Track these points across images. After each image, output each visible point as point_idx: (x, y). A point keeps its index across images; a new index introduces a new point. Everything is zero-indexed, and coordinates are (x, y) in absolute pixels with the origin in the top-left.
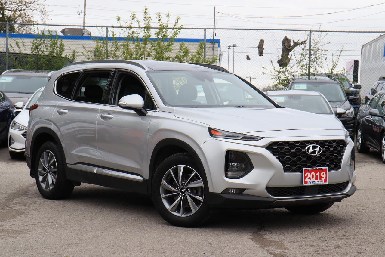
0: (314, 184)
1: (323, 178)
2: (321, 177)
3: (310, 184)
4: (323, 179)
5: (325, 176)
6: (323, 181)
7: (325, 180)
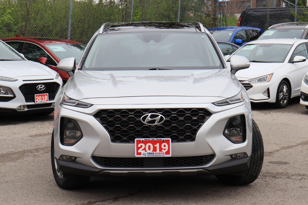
0: (151, 156)
1: (165, 149)
2: (161, 149)
3: (145, 156)
4: (164, 151)
5: (167, 148)
6: (163, 153)
7: (168, 153)
